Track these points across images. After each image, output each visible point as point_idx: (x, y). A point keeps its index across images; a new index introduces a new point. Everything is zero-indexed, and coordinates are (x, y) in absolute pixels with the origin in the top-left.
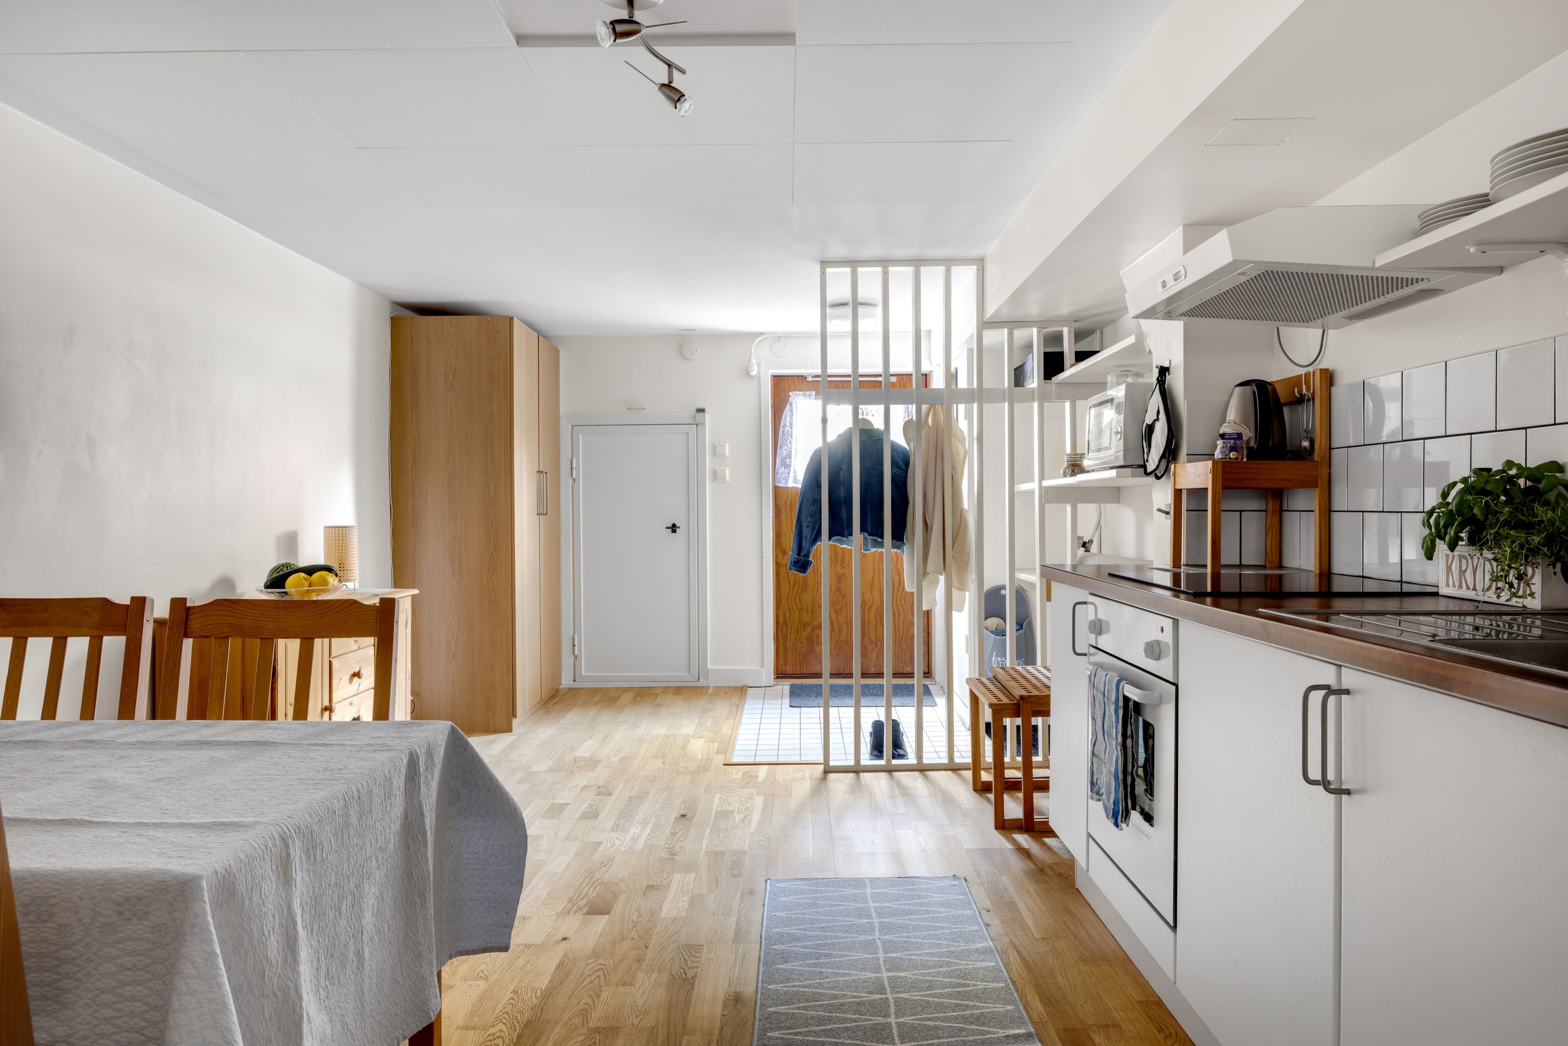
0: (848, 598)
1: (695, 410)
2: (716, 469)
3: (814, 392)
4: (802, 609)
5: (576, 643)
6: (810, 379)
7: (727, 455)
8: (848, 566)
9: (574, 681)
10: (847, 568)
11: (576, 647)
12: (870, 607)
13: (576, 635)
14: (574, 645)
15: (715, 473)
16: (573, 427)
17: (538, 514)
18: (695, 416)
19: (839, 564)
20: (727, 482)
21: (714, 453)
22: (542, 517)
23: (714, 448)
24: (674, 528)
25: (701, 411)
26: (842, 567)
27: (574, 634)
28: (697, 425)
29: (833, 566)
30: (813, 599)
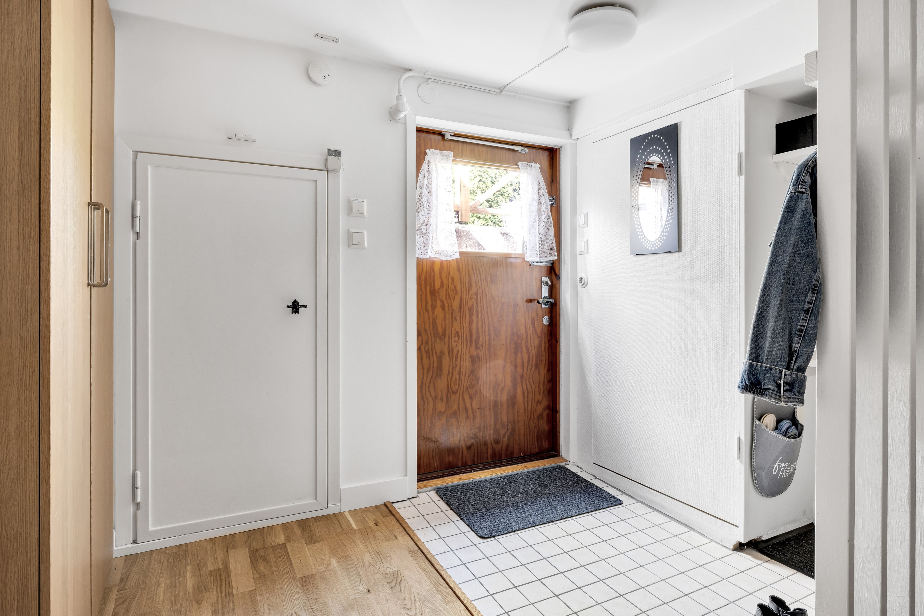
0: (482, 381)
1: (326, 151)
2: (352, 230)
3: (452, 153)
4: (436, 397)
5: (139, 485)
6: (448, 137)
7: (365, 214)
8: (482, 346)
9: (135, 542)
10: (481, 348)
11: (138, 491)
12: (503, 389)
13: (138, 472)
14: (134, 488)
15: (350, 236)
16: (136, 154)
17: (89, 285)
18: (326, 160)
19: (474, 344)
20: (365, 248)
21: (350, 210)
22: (94, 290)
23: (350, 205)
24: (295, 307)
25: (336, 153)
26: (477, 348)
27: (135, 469)
28: (327, 171)
29: (468, 347)
30: (448, 384)
